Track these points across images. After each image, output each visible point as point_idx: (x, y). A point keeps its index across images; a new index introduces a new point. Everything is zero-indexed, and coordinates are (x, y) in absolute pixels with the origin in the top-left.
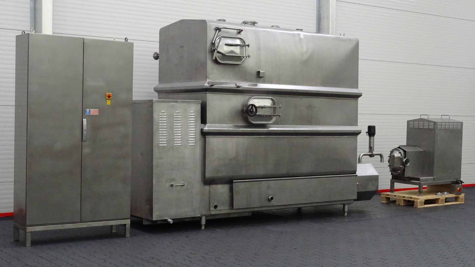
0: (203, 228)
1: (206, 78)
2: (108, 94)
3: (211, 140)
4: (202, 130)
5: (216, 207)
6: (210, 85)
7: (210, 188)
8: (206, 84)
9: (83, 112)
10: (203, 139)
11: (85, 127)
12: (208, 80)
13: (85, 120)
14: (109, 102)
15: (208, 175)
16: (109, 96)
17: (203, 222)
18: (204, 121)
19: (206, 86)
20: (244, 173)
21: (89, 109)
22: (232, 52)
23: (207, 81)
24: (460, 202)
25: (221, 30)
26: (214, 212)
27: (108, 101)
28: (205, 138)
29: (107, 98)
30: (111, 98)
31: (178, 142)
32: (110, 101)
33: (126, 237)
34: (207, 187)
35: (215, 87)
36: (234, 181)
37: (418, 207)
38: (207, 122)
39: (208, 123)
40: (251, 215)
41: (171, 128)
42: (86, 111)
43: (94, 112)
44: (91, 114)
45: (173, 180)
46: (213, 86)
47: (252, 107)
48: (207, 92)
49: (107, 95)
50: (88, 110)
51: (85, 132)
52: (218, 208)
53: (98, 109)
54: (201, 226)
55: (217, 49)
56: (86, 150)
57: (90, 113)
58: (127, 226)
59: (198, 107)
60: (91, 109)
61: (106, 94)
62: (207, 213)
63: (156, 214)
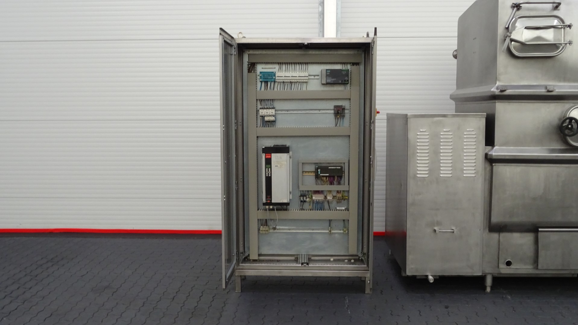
0: (488, 289)
1: (496, 79)
3: (501, 169)
4: (486, 155)
5: (509, 264)
6: (499, 90)
7: (499, 236)
8: (495, 89)
10: (488, 168)
12: (498, 84)
15: (495, 219)
17: (489, 281)
18: (490, 140)
19: (493, 92)
20: (558, 218)
22: (539, 38)
23: (496, 83)
25: (521, 7)
26: (505, 270)
28: (492, 167)
31: (445, 172)
33: (366, 293)
34: (495, 236)
35: (509, 92)
36: (540, 230)
38: (495, 144)
39: (496, 146)
41: (435, 153)
45: (438, 223)
46: (505, 92)
47: (570, 122)
48: (496, 101)
52: (512, 267)
54: (485, 288)
55: (510, 37)
58: (367, 279)
59: (482, 123)
62: (496, 272)
63: (412, 267)
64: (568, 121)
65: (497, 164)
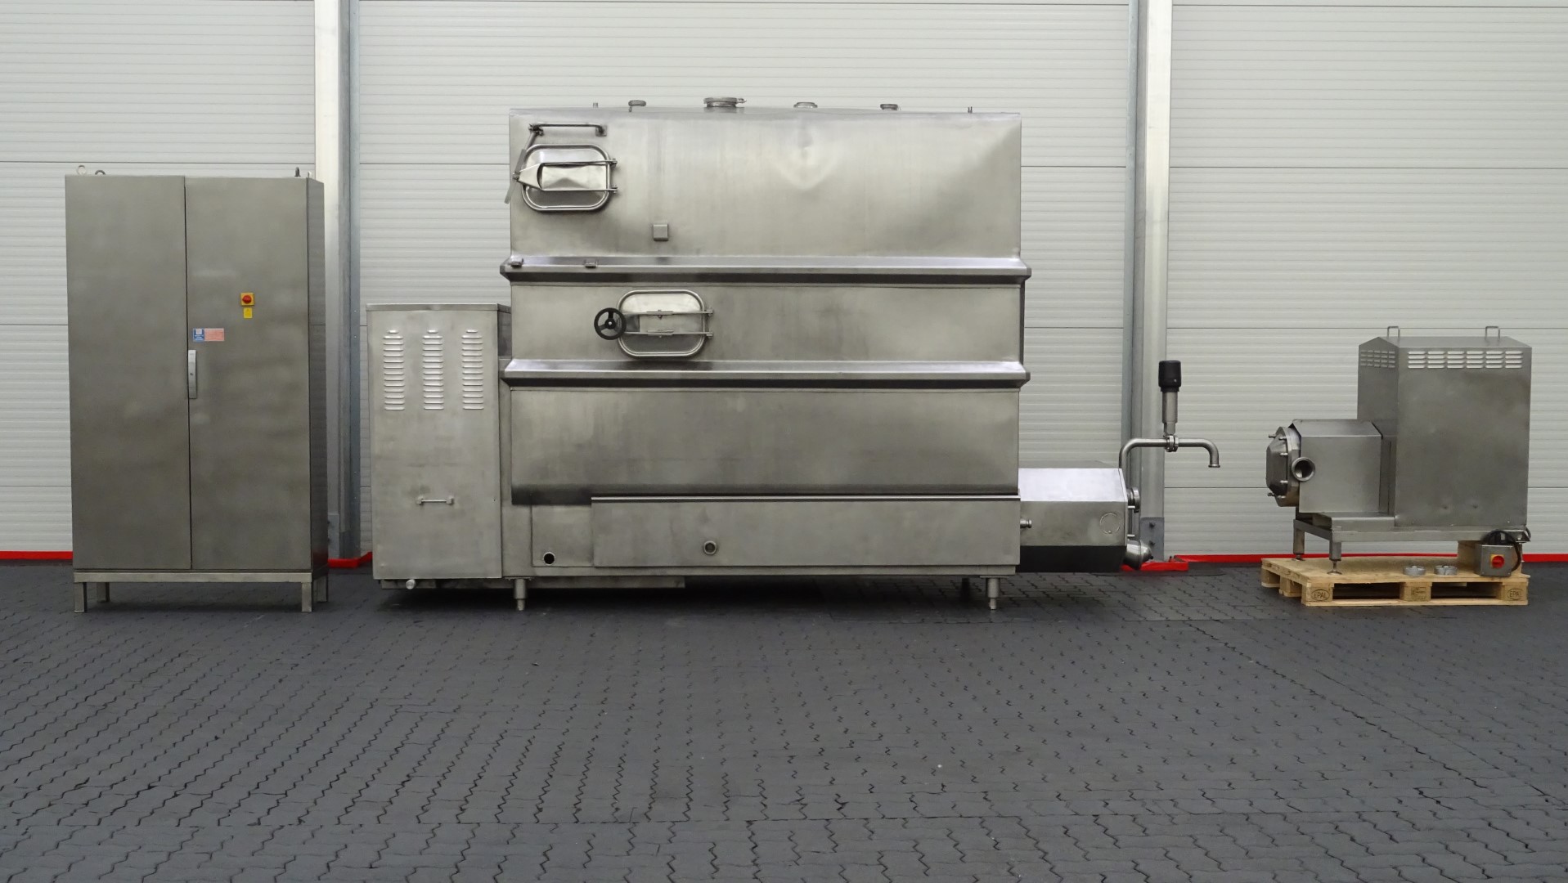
0: (521, 606)
2: (243, 295)
3: (524, 397)
4: (500, 372)
5: (549, 559)
6: (510, 265)
7: (531, 512)
9: (189, 335)
10: (504, 394)
11: (192, 369)
12: (513, 255)
13: (192, 353)
14: (248, 313)
15: (520, 480)
16: (248, 299)
17: (520, 591)
18: (504, 349)
20: (623, 479)
21: (201, 330)
22: (565, 182)
24: (1504, 600)
25: (542, 130)
26: (544, 570)
27: (245, 310)
28: (510, 392)
29: (243, 304)
30: (251, 304)
31: (433, 400)
32: (250, 309)
33: (303, 610)
34: (524, 511)
35: (525, 268)
36: (593, 498)
37: (1308, 605)
38: (512, 354)
39: (514, 357)
40: (682, 585)
41: (417, 369)
42: (195, 334)
43: (214, 334)
44: (208, 339)
45: (424, 490)
46: (521, 268)
47: (611, 316)
48: (514, 283)
49: (242, 297)
50: (199, 331)
51: (192, 379)
52: (554, 564)
53: (222, 330)
54: (514, 603)
55: (517, 178)
56: (199, 418)
57: (203, 338)
58: (303, 587)
59: (489, 319)
60: (206, 330)
61: (240, 296)
62: (528, 572)
63: (383, 565)
64: (606, 315)
65: (516, 388)
